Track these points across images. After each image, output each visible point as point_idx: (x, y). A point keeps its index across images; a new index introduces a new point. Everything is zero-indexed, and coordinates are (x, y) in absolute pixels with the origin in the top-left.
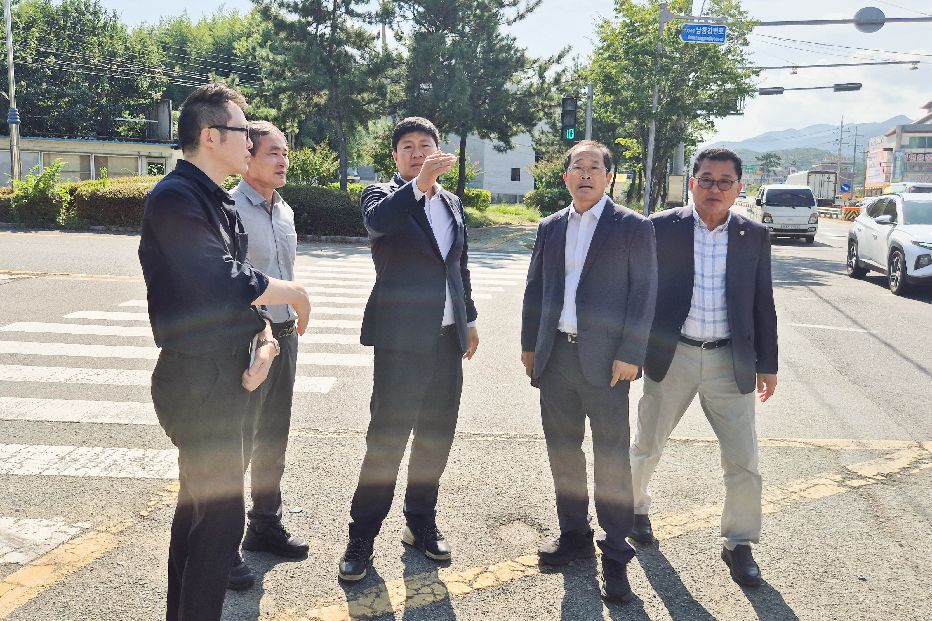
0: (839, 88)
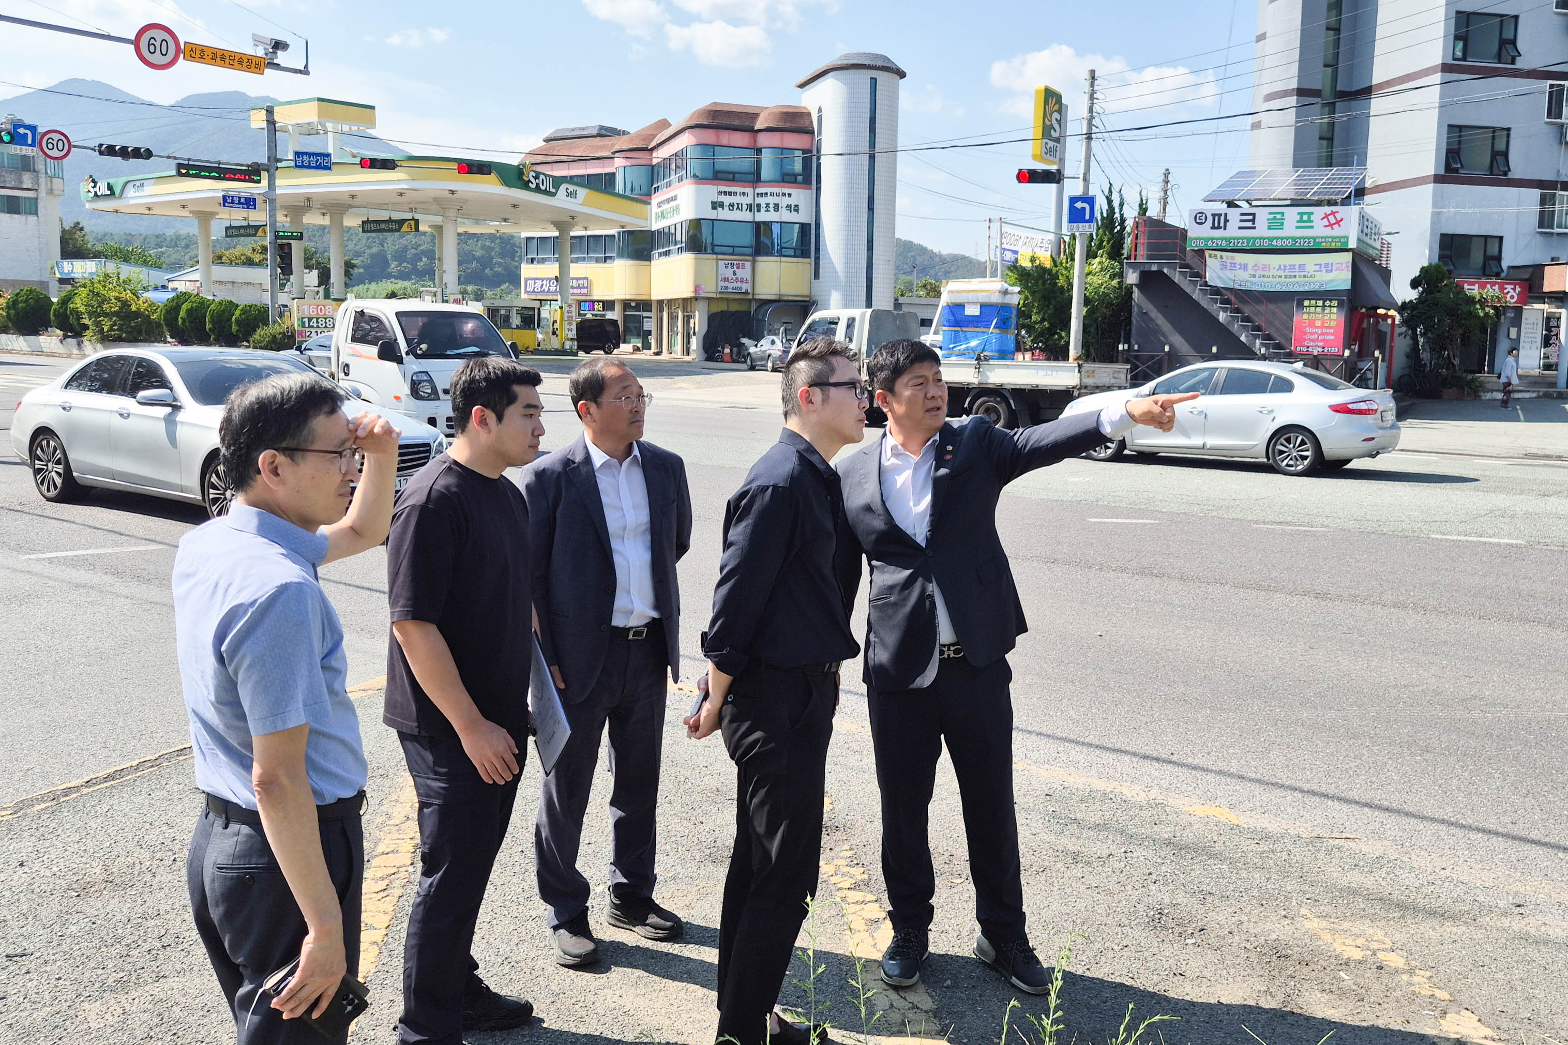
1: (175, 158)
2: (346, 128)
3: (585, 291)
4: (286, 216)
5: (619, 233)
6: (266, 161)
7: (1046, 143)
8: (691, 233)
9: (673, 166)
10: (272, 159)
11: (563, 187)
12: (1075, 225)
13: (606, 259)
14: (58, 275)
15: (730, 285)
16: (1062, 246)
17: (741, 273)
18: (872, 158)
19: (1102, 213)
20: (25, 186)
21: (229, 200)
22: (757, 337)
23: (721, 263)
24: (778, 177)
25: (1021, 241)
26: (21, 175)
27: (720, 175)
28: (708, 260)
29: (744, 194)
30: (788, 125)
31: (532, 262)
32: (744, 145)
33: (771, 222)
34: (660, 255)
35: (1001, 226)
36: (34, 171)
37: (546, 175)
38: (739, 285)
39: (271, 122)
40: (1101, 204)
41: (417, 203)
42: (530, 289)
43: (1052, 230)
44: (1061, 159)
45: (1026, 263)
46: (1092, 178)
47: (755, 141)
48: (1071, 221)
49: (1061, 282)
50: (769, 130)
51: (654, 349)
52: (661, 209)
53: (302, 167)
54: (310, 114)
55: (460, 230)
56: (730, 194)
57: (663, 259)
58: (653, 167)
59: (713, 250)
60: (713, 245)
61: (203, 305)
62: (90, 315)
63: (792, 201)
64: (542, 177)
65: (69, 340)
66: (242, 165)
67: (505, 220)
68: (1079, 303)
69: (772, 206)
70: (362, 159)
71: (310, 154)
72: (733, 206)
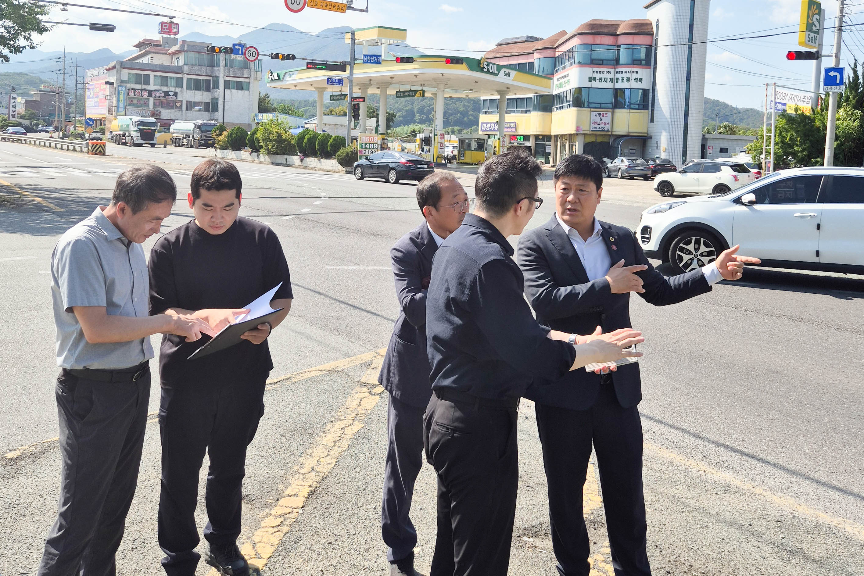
0: (94, 27)
1: (306, 59)
2: (392, 42)
3: (514, 130)
4: (360, 89)
5: (534, 96)
6: (349, 60)
7: (809, 35)
8: (576, 96)
9: (567, 57)
10: (352, 59)
11: (503, 70)
12: (829, 87)
13: (526, 111)
14: (256, 121)
15: (598, 126)
16: (820, 101)
17: (604, 119)
18: (690, 48)
19: (849, 79)
20: (244, 76)
21: (330, 81)
22: (613, 158)
23: (593, 113)
24: (630, 62)
25: (788, 97)
26: (243, 71)
27: (594, 62)
28: (585, 111)
29: (608, 72)
30: (637, 31)
31: (486, 114)
32: (610, 44)
33: (625, 89)
34: (557, 108)
35: (775, 89)
36: (249, 69)
37: (493, 64)
38: (603, 126)
39: (353, 40)
40: (848, 73)
41: (424, 81)
42: (484, 128)
43: (813, 90)
44: (819, 45)
45: (791, 111)
46: (842, 56)
47: (617, 41)
48: (826, 84)
49: (818, 123)
50: (625, 34)
51: (552, 164)
52: (559, 82)
53: (367, 62)
54: (373, 35)
55: (446, 96)
56: (600, 72)
57: (559, 111)
58: (556, 58)
59: (588, 105)
60: (589, 103)
61: (316, 136)
62: (264, 140)
63: (638, 76)
64: (491, 65)
65: (254, 153)
66: (337, 62)
67: (471, 90)
68: (831, 138)
69: (625, 79)
70: (397, 57)
71: (371, 56)
72: (601, 80)
